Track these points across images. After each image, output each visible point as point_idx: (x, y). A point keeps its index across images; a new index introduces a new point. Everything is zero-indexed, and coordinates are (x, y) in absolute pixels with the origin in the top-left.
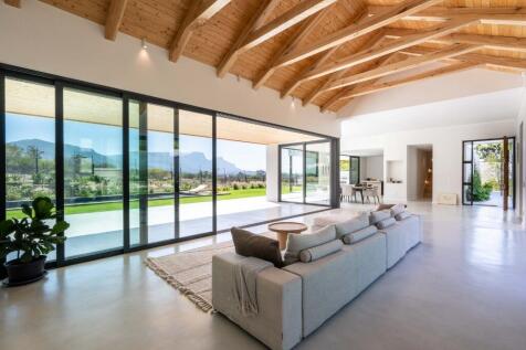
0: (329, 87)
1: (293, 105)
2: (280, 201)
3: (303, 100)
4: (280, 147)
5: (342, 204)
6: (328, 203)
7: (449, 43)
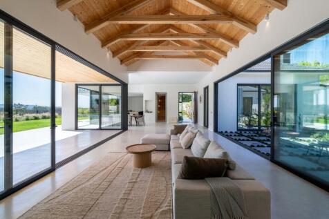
0: (134, 48)
1: (108, 54)
2: (76, 129)
3: (113, 53)
4: (77, 86)
5: (129, 128)
6: (120, 127)
7: (198, 44)
